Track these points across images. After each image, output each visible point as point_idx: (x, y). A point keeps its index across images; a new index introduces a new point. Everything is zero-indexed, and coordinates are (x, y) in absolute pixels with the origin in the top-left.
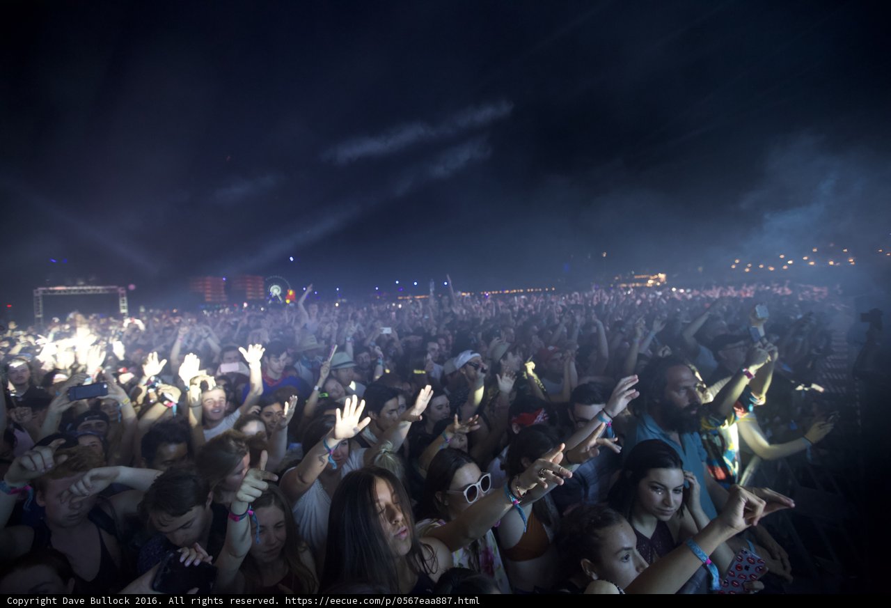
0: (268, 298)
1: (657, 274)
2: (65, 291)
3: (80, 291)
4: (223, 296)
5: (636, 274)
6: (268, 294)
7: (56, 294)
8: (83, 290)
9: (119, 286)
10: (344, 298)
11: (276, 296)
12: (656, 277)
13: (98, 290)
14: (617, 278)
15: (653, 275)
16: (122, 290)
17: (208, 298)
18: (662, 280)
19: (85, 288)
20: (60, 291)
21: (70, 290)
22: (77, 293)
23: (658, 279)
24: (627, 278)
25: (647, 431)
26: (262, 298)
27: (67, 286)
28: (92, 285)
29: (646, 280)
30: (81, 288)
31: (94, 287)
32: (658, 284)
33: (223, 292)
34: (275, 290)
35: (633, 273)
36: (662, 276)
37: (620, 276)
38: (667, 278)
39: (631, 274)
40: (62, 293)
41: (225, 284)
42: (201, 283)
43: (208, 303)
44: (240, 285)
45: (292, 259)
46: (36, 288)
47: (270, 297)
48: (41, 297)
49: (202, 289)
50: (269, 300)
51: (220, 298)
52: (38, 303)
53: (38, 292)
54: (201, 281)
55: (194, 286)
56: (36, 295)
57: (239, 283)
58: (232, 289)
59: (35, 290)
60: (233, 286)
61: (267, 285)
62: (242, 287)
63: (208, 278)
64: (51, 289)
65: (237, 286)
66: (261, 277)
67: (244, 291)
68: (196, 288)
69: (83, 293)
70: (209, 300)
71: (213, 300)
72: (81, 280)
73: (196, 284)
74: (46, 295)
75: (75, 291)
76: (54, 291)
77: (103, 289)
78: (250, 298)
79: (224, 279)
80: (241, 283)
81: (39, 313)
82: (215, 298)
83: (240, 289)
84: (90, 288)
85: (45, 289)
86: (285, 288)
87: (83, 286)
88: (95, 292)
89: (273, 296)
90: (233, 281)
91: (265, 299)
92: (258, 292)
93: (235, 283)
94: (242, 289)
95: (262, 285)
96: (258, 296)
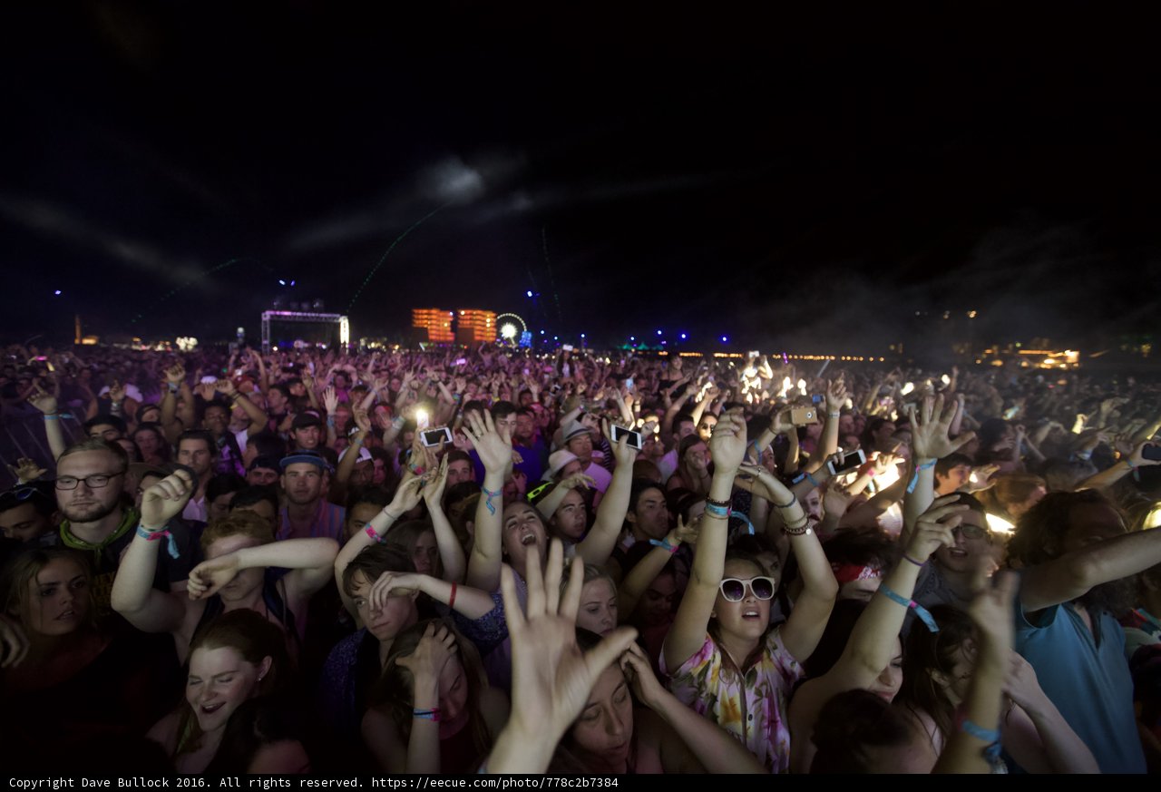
0: (498, 340)
1: (1064, 352)
2: (290, 316)
3: (304, 317)
4: (449, 333)
5: (1023, 348)
6: (499, 335)
7: (283, 319)
8: (307, 317)
9: (343, 315)
10: (591, 348)
11: (508, 339)
12: (1060, 354)
13: (322, 318)
14: (988, 351)
15: (1055, 353)
16: (345, 320)
17: (432, 335)
18: (1069, 361)
19: (309, 314)
20: (286, 316)
21: (295, 316)
22: (301, 320)
23: (1063, 359)
24: (1006, 352)
26: (491, 339)
27: (293, 311)
28: (316, 312)
29: (1042, 358)
30: (305, 314)
31: (317, 315)
32: (1063, 366)
33: (449, 329)
34: (509, 331)
35: (1018, 345)
36: (1072, 356)
37: (995, 348)
38: (1080, 359)
39: (1015, 348)
40: (288, 319)
41: (451, 319)
42: (426, 316)
43: (432, 341)
44: (468, 322)
45: (530, 294)
46: (264, 311)
47: (502, 340)
48: (268, 323)
49: (426, 324)
50: (499, 343)
51: (446, 336)
52: (266, 329)
53: (265, 316)
54: (426, 314)
55: (418, 319)
56: (264, 319)
57: (467, 320)
58: (460, 326)
59: (263, 315)
60: (461, 322)
61: (499, 325)
62: (470, 324)
63: (434, 311)
64: (278, 313)
65: (465, 322)
66: (493, 315)
67: (473, 329)
68: (420, 322)
69: (307, 320)
70: (433, 337)
71: (438, 338)
72: (305, 306)
73: (420, 317)
74: (274, 320)
75: (299, 317)
76: (280, 316)
77: (326, 318)
78: (478, 338)
79: (451, 314)
80: (470, 319)
81: (266, 339)
82: (439, 335)
83: (468, 327)
84: (313, 315)
85: (272, 313)
86: (520, 329)
87: (307, 312)
88: (319, 320)
89: (505, 339)
90: (461, 317)
91: (495, 341)
92: (488, 331)
93: (463, 319)
94: (471, 326)
95: (493, 324)
96: (489, 336)
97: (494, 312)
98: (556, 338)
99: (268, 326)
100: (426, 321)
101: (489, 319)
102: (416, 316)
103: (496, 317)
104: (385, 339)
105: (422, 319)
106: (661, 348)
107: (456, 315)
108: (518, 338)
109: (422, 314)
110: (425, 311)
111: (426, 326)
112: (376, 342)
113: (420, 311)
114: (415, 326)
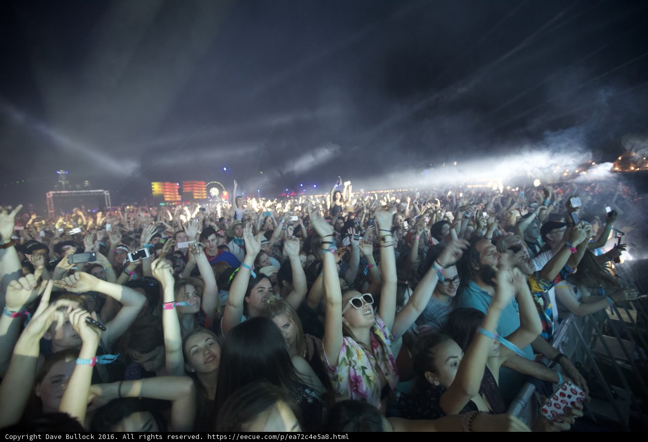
0: (209, 198)
2: (67, 193)
3: (78, 193)
4: (178, 196)
6: (209, 194)
7: (63, 196)
8: (80, 193)
9: (105, 190)
11: (215, 196)
13: (91, 193)
16: (107, 192)
17: (167, 198)
19: (81, 191)
20: (65, 194)
21: (71, 193)
22: (76, 195)
25: (471, 292)
26: (205, 197)
27: (69, 190)
28: (86, 190)
30: (78, 191)
31: (87, 191)
33: (177, 193)
34: (214, 191)
40: (66, 195)
41: (178, 187)
43: (167, 201)
44: (189, 188)
46: (48, 192)
47: (211, 197)
48: (51, 199)
50: (210, 199)
51: (176, 198)
52: (50, 203)
53: (49, 195)
56: (48, 197)
58: (184, 191)
59: (47, 194)
60: (185, 189)
61: (208, 188)
62: (191, 189)
63: (167, 184)
64: (58, 192)
65: (187, 189)
66: (204, 183)
69: (80, 195)
70: (168, 199)
71: (171, 199)
72: (78, 186)
74: (55, 197)
75: (75, 193)
76: (60, 194)
77: (93, 193)
78: (196, 197)
79: (178, 184)
80: (190, 187)
81: (51, 210)
82: (171, 198)
83: (189, 191)
84: (84, 191)
85: (54, 192)
86: (221, 190)
87: (80, 190)
88: (89, 194)
89: (213, 196)
90: (184, 186)
91: (207, 199)
92: (202, 193)
93: (185, 187)
94: (191, 191)
95: (204, 189)
96: (202, 196)
97: (204, 181)
99: (52, 201)
101: (202, 185)
104: (136, 203)
106: (303, 193)
107: (181, 185)
108: (221, 195)
112: (130, 205)
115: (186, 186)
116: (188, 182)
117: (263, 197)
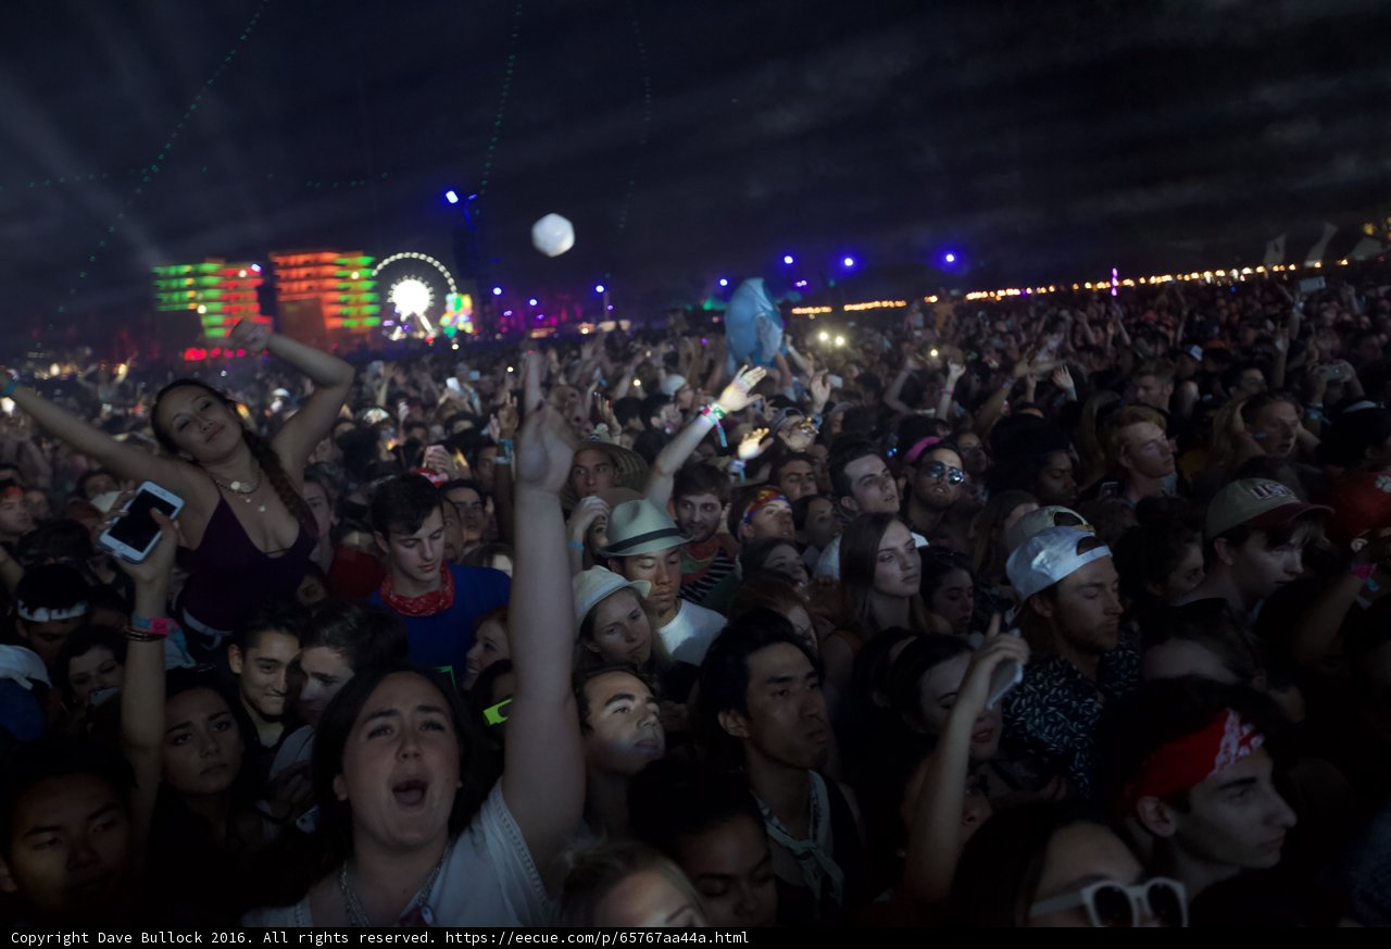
0: (388, 323)
6: (387, 310)
11: (413, 318)
17: (212, 327)
26: (372, 322)
33: (255, 307)
34: (411, 297)
41: (257, 282)
42: (188, 281)
43: (213, 343)
44: (304, 285)
45: (452, 197)
47: (398, 321)
49: (192, 300)
50: (391, 330)
54: (188, 275)
55: (171, 290)
57: (299, 279)
58: (282, 298)
60: (284, 286)
61: (384, 283)
62: (310, 290)
63: (209, 267)
65: (295, 286)
66: (365, 260)
67: (318, 303)
68: (176, 296)
70: (215, 334)
73: (174, 283)
78: (332, 323)
79: (255, 268)
80: (308, 277)
83: (306, 297)
86: (440, 291)
89: (403, 318)
90: (282, 273)
91: (380, 327)
92: (358, 304)
93: (289, 280)
94: (312, 295)
95: (368, 285)
96: (360, 316)
97: (366, 254)
98: (533, 302)
100: (190, 294)
101: (358, 270)
102: (162, 284)
103: (373, 266)
104: (88, 351)
105: (181, 290)
106: (795, 297)
107: (268, 269)
108: (436, 311)
109: (179, 277)
110: (186, 269)
111: (192, 306)
112: (64, 360)
113: (173, 270)
114: (163, 308)
115: (294, 273)
116: (301, 258)
117: (625, 318)
